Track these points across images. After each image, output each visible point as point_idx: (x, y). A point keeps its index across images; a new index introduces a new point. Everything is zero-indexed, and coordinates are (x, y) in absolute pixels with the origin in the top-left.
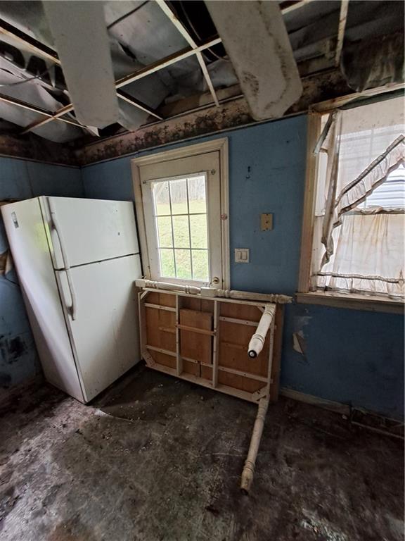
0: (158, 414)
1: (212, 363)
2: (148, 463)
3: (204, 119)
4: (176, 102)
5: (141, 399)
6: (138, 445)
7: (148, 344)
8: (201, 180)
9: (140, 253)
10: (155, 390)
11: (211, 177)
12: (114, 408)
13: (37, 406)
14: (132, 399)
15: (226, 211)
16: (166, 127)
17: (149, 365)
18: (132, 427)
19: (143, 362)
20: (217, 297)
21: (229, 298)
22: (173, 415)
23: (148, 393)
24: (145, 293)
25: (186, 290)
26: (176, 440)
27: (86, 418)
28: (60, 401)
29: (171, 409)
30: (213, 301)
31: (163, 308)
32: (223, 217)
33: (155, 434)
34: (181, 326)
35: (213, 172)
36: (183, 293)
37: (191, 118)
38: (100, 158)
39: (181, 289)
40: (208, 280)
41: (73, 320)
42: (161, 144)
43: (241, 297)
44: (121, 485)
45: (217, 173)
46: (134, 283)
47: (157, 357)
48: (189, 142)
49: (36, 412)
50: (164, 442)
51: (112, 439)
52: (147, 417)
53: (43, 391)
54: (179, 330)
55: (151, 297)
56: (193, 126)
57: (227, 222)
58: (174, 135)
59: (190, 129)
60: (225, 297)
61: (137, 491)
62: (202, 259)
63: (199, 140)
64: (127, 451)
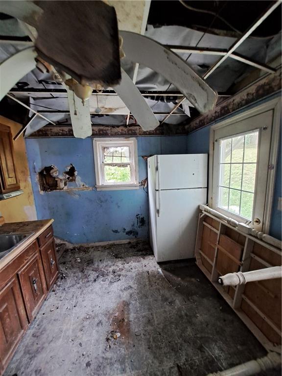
0: (186, 294)
2: (165, 311)
3: (262, 86)
4: (243, 80)
5: (183, 279)
6: (166, 300)
7: (201, 249)
8: (256, 134)
9: (208, 188)
10: (193, 280)
11: (263, 132)
12: (168, 273)
13: (142, 251)
14: (178, 276)
15: (274, 162)
16: (234, 100)
17: (197, 263)
18: (169, 289)
19: (194, 260)
20: (251, 235)
21: (261, 240)
22: (194, 301)
23: (188, 279)
24: (203, 215)
25: (229, 222)
26: (186, 315)
27: (154, 269)
28: (150, 255)
29: (195, 298)
30: (245, 237)
31: (212, 229)
32: (270, 167)
33: (177, 302)
34: (220, 247)
35: (265, 129)
36: (225, 223)
37: (252, 89)
38: (196, 128)
39: (225, 219)
40: (250, 219)
41: (158, 216)
42: (230, 112)
43: (272, 243)
44: (149, 309)
45: (269, 129)
46: (199, 206)
47: (204, 262)
48: (249, 108)
49: (141, 253)
50: (179, 310)
51: (158, 286)
52: (180, 290)
53: (147, 246)
54: (218, 249)
55: (206, 218)
56: (253, 94)
57: (273, 172)
58: (239, 104)
59: (250, 97)
60: (256, 237)
61: (153, 318)
62: (249, 200)
63: (256, 104)
64: (160, 298)
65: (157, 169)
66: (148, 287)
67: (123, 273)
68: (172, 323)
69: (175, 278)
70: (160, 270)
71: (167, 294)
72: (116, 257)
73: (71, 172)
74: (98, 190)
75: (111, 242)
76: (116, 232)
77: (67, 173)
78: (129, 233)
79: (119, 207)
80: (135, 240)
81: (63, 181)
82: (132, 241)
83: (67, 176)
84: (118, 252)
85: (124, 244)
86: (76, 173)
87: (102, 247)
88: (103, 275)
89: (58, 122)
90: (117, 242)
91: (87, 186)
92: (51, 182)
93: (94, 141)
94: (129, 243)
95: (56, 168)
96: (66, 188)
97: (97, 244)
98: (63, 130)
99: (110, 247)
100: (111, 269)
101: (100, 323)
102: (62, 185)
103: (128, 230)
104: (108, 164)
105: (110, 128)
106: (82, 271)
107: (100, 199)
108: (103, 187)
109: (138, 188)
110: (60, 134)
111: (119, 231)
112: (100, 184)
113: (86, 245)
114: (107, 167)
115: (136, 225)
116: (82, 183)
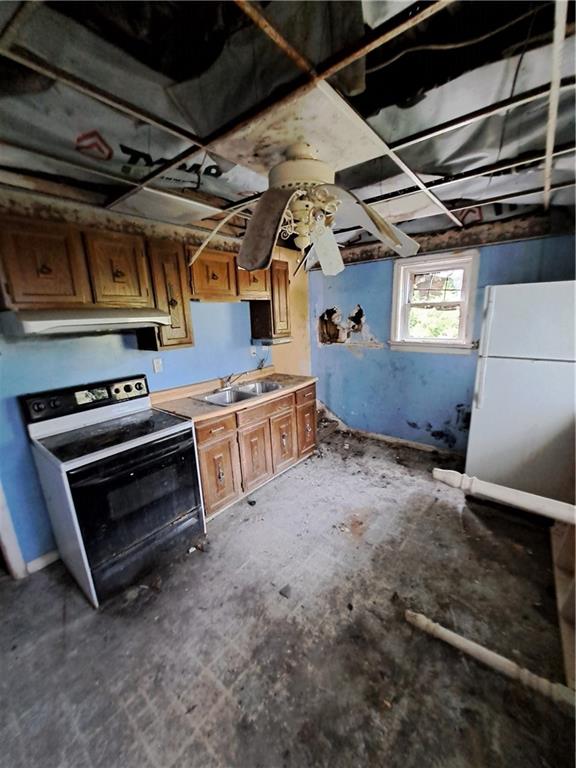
0: (483, 553)
2: (424, 548)
6: (439, 540)
10: (519, 547)
12: (472, 515)
14: (490, 528)
18: (456, 532)
22: (489, 568)
23: (509, 541)
26: (456, 570)
27: (452, 500)
33: (455, 552)
44: (402, 533)
50: (450, 560)
52: (474, 544)
64: (430, 532)
66: (420, 514)
67: (397, 483)
68: (425, 563)
69: (481, 527)
70: (461, 506)
72: (400, 462)
73: (357, 319)
74: (392, 348)
75: (402, 441)
76: (414, 425)
77: (352, 319)
78: (438, 435)
79: (424, 383)
80: (447, 452)
81: (346, 332)
82: (440, 452)
83: (353, 323)
84: (404, 456)
85: (425, 452)
86: (363, 320)
87: (386, 443)
88: (366, 474)
89: (348, 241)
90: (413, 444)
91: (376, 341)
92: (332, 332)
93: (396, 265)
94: (435, 453)
95: (339, 311)
96: (348, 341)
97: (380, 437)
98: (353, 254)
99: (397, 447)
100: (381, 472)
102: (343, 336)
103: (436, 428)
104: (418, 305)
105: (426, 238)
106: (344, 459)
107: (393, 364)
108: (403, 343)
109: (468, 352)
110: (350, 259)
111: (419, 425)
112: (398, 339)
113: (363, 433)
114: (414, 309)
115: (453, 422)
116: (370, 336)
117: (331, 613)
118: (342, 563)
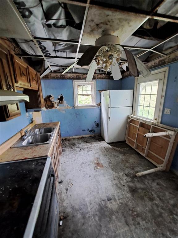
0: (124, 154)
1: (146, 148)
2: (116, 159)
3: (161, 61)
4: (152, 56)
5: (120, 149)
6: (115, 156)
7: (128, 136)
8: (157, 81)
9: (133, 107)
10: (126, 149)
11: (160, 81)
12: (114, 147)
13: (98, 139)
14: (119, 148)
15: (164, 94)
16: (148, 65)
17: (127, 142)
18: (116, 152)
19: (125, 141)
20: (153, 125)
21: (157, 126)
22: (128, 156)
23: (123, 148)
24: (130, 119)
25: (143, 121)
26: (125, 160)
27: (106, 146)
28: (103, 141)
29: (128, 154)
30: (151, 126)
31: (135, 125)
32: (162, 96)
33: (120, 156)
34: (139, 132)
35: (161, 79)
36: (142, 121)
37: (157, 61)
38: (127, 76)
39: (141, 120)
40: (153, 119)
41: (109, 121)
43: (161, 126)
44: (109, 159)
45: (163, 80)
46: (128, 116)
47: (130, 141)
48: (155, 69)
49: (98, 140)
50: (122, 159)
51: (110, 152)
52: (120, 152)
53: (100, 137)
54: (138, 133)
55: (132, 121)
56: (157, 64)
57: (163, 98)
58: (150, 67)
59: (156, 65)
60: (156, 125)
61: (111, 162)
62: (153, 110)
63: (159, 68)
64: (112, 155)
65: (110, 97)
66: (106, 152)
67: (92, 148)
68: (120, 163)
69: (117, 148)
70: (110, 146)
71: (116, 154)
72: (86, 142)
73: (61, 99)
74: (75, 108)
75: (81, 136)
76: (84, 130)
77: (58, 99)
78: (91, 131)
79: (86, 117)
80: (93, 135)
81: (57, 104)
82: (92, 135)
83: (59, 101)
84: (86, 140)
85: (88, 137)
86: (64, 99)
87: (77, 138)
88: (83, 149)
89: (54, 71)
90: (84, 136)
91: (69, 106)
92: (49, 104)
93: (74, 82)
94: (91, 136)
95: (53, 96)
96: (58, 107)
97: (74, 137)
98: (57, 75)
99: (81, 138)
100: (86, 147)
101: (89, 165)
102: (56, 105)
103: (90, 129)
104: (81, 95)
105: (82, 75)
106: (72, 148)
107: (76, 113)
108: (78, 107)
109: (96, 107)
110: (55, 77)
111: (85, 130)
112: (76, 105)
113: (68, 138)
114: (79, 96)
115: (94, 127)
116: (67, 105)
117: (123, 191)
118: (109, 177)
